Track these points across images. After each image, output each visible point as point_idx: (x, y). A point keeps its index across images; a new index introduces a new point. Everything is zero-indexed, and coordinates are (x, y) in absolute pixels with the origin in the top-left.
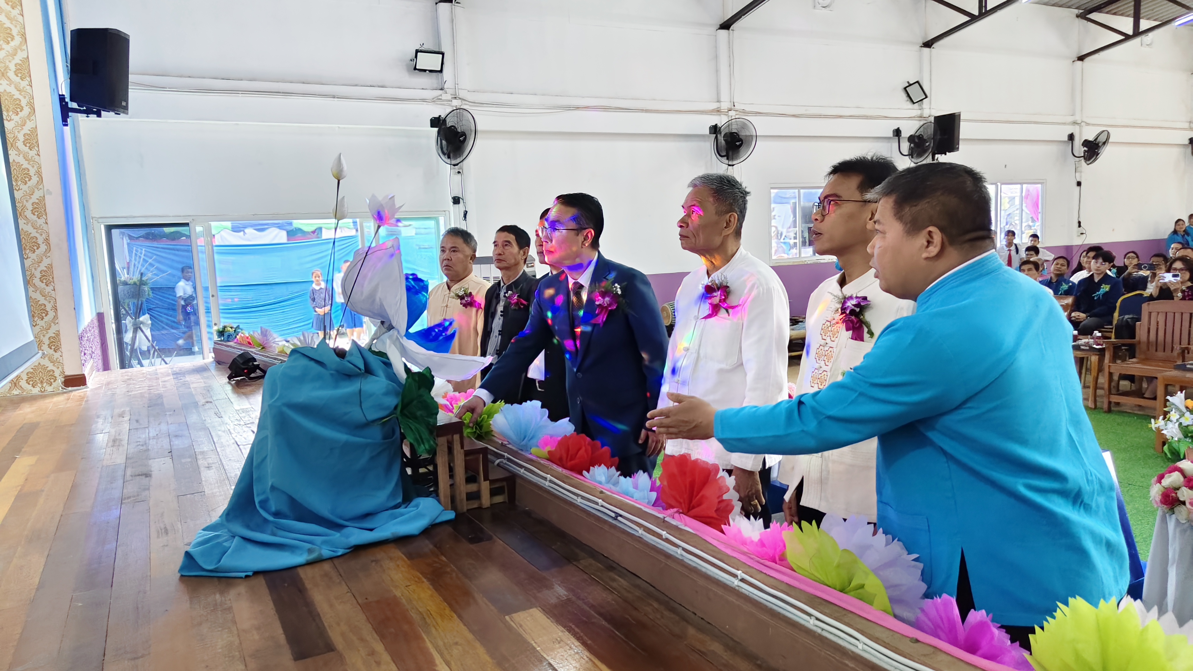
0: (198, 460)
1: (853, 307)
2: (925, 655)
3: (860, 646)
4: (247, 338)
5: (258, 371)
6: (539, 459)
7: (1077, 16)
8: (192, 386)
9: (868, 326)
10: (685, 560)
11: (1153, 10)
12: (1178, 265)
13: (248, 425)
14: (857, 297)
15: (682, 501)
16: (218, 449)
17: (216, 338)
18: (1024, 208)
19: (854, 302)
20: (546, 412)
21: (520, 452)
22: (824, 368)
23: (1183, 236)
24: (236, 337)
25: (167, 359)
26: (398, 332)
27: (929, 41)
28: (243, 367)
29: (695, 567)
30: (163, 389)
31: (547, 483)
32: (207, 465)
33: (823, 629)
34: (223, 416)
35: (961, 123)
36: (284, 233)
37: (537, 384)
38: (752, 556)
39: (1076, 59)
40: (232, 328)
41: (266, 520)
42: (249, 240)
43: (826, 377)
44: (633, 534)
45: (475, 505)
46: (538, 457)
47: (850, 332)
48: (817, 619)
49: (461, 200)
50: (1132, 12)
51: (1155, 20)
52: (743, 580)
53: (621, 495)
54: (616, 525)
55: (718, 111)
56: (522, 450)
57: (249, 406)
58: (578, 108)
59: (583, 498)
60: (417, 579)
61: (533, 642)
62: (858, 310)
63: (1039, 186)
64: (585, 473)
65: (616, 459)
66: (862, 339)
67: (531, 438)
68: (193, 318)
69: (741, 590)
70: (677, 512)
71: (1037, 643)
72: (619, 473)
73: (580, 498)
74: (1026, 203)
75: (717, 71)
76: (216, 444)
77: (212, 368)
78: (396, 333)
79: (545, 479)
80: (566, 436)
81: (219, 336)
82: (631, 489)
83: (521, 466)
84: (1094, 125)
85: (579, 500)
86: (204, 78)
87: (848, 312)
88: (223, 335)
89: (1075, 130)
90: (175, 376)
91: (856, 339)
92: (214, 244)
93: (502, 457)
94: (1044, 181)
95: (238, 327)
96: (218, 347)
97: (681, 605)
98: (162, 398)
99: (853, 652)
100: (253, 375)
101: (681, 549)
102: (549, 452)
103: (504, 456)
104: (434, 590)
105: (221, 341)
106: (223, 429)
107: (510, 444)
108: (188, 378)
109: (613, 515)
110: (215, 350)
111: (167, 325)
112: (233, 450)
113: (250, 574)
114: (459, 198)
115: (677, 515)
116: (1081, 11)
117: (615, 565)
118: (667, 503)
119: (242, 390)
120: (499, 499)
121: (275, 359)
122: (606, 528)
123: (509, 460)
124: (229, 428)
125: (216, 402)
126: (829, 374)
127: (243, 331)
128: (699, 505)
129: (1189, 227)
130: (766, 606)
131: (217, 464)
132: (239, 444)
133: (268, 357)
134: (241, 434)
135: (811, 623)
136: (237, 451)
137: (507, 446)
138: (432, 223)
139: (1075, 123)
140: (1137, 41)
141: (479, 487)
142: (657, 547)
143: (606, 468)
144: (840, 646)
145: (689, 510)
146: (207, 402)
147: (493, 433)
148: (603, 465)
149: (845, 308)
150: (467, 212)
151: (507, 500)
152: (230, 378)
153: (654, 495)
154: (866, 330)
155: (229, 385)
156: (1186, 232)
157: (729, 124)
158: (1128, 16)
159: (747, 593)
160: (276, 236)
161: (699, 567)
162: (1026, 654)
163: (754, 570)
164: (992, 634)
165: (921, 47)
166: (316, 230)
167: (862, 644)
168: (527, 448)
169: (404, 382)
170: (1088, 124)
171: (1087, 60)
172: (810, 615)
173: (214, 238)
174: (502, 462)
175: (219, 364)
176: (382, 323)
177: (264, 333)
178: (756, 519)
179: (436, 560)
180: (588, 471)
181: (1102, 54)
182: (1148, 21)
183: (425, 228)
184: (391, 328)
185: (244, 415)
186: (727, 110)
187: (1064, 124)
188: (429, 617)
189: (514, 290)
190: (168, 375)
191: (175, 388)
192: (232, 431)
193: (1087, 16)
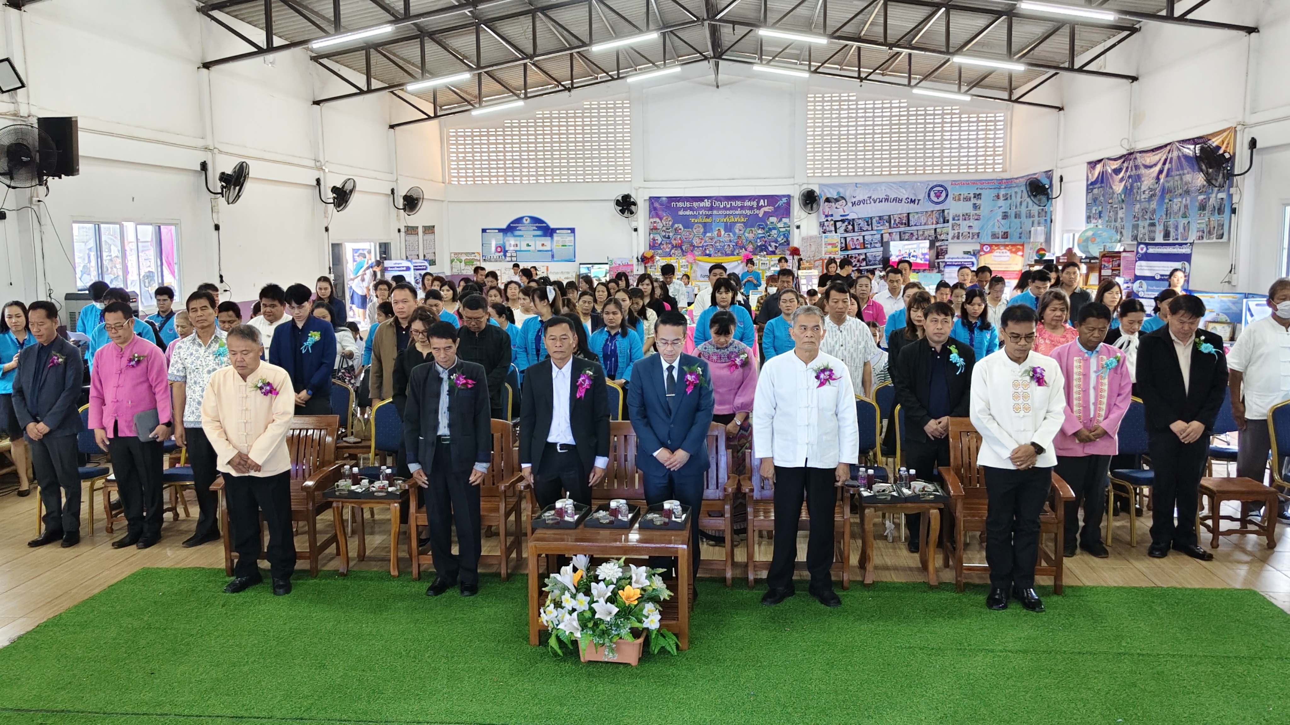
7: (198, 10)
35: (79, 133)
39: (201, 65)
63: (173, 228)
89: (208, 158)
94: (178, 222)
139: (206, 149)
140: (273, 57)
158: (258, 26)
165: (6, 5)
170: (220, 152)
171: (215, 69)
187: (196, 148)
193: (210, 13)
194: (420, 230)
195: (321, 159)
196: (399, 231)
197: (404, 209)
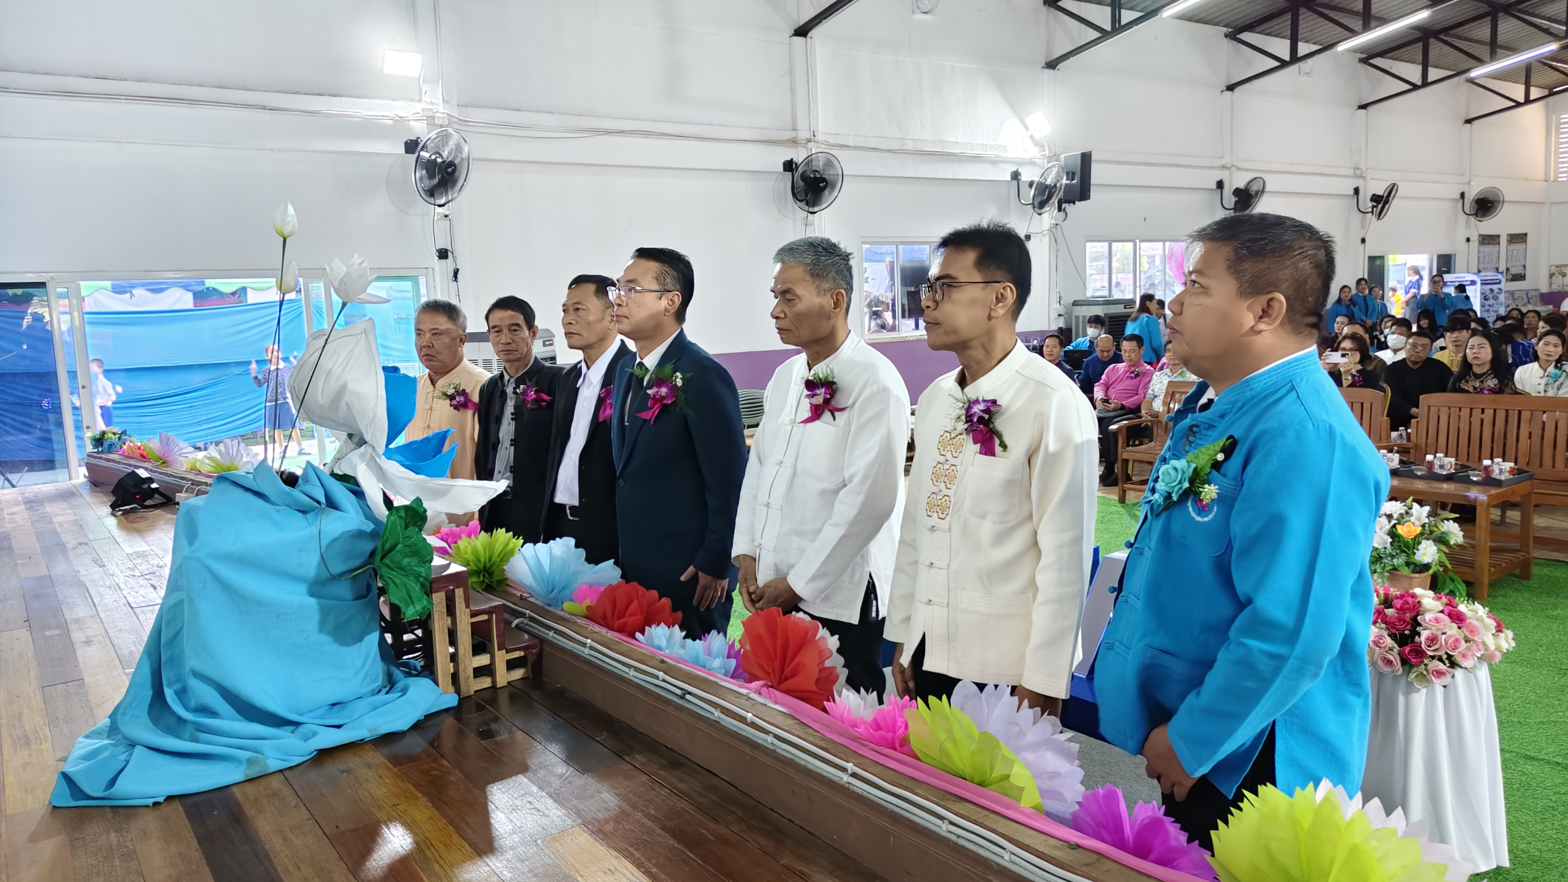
0: (71, 632)
1: (982, 414)
2: (1087, 865)
3: (1007, 856)
4: (139, 448)
5: (156, 496)
6: (574, 617)
7: (1226, 36)
8: (55, 520)
9: (1000, 437)
10: (777, 750)
11: (1312, 31)
12: (1347, 344)
13: (146, 577)
14: (984, 401)
15: (770, 670)
16: (102, 615)
17: (90, 448)
18: (1168, 271)
19: (982, 407)
20: (582, 552)
21: (547, 607)
22: (945, 492)
23: (1348, 307)
24: (121, 447)
25: (13, 477)
26: (373, 448)
27: (1052, 61)
28: (134, 491)
29: (791, 759)
30: (11, 526)
31: (587, 651)
32: (85, 639)
33: (959, 836)
34: (106, 564)
35: (1095, 165)
36: (190, 295)
37: (568, 511)
38: (864, 742)
39: (1225, 89)
40: (114, 434)
41: (181, 720)
42: (139, 306)
43: (949, 503)
44: (708, 718)
45: (486, 682)
46: (571, 614)
47: (979, 445)
48: (951, 823)
49: (450, 254)
50: (1289, 32)
51: (1315, 43)
52: (854, 775)
53: (690, 665)
54: (683, 706)
55: (794, 142)
56: (549, 605)
57: (148, 548)
58: (609, 132)
59: (637, 670)
60: (407, 795)
61: (577, 875)
62: (987, 417)
64: (638, 635)
65: (680, 614)
66: (993, 454)
67: (563, 589)
68: (52, 417)
69: (851, 787)
70: (764, 686)
71: (1220, 841)
72: (684, 633)
73: (632, 669)
74: (1170, 264)
75: (793, 90)
76: (98, 608)
77: (86, 492)
78: (370, 450)
79: (584, 645)
80: (611, 585)
81: (95, 446)
82: (703, 657)
83: (550, 628)
84: (1246, 170)
85: (632, 673)
86: (68, 75)
87: (975, 420)
88: (102, 445)
89: (1224, 176)
90: (28, 505)
91: (986, 454)
92: (84, 311)
93: (523, 615)
95: (124, 433)
96: (93, 461)
97: (773, 810)
98: (9, 539)
99: (998, 864)
100: (149, 502)
101: (771, 735)
102: (588, 608)
103: (525, 614)
104: (433, 809)
105: (98, 452)
106: (108, 583)
107: (532, 596)
108: (49, 508)
109: (679, 692)
110: (89, 466)
111: (13, 427)
112: (126, 614)
113: (161, 800)
114: (446, 251)
115: (764, 689)
116: (1231, 30)
117: (682, 760)
118: (751, 674)
119: (134, 525)
120: (518, 674)
121: (183, 478)
122: (670, 709)
123: (532, 619)
124: (117, 581)
125: (94, 543)
126: (952, 499)
127: (132, 439)
128: (793, 675)
129: (1356, 294)
130: (885, 808)
131: (101, 637)
132: (133, 605)
133: (171, 476)
134: (135, 590)
135: (943, 828)
136: (132, 617)
137: (529, 599)
138: (407, 285)
139: (1224, 167)
140: (1294, 68)
141: (493, 659)
142: (741, 734)
143: (666, 627)
144: (982, 857)
145: (779, 684)
146: (80, 544)
147: (508, 582)
148: (662, 623)
149: (972, 415)
150: (458, 270)
151: (531, 675)
152: (114, 506)
153: (733, 662)
154: (997, 442)
155: (113, 518)
156: (1352, 301)
157: (809, 161)
158: (1283, 37)
159: (860, 792)
160: (179, 299)
161: (796, 759)
162: (1207, 856)
163: (868, 760)
164: (1167, 832)
165: (1044, 68)
166: (237, 291)
167: (1009, 853)
168: (558, 602)
169: (385, 520)
170: (1239, 169)
171: (1238, 90)
172: (942, 818)
173: (84, 301)
174: (523, 623)
175: (95, 485)
176: (350, 436)
177: (166, 442)
178: (868, 693)
179: (434, 765)
180: (643, 633)
181: (1255, 83)
182: (1306, 44)
183: (400, 291)
184: (362, 442)
185: (139, 561)
186: (805, 142)
187: (1212, 168)
188: (429, 849)
189: (528, 383)
190: (17, 504)
191: (30, 524)
192: (122, 586)
193: (1238, 36)
194: (1503, 240)
195: (1363, 167)
196: (1468, 240)
197: (1476, 215)
